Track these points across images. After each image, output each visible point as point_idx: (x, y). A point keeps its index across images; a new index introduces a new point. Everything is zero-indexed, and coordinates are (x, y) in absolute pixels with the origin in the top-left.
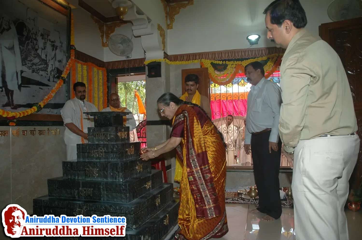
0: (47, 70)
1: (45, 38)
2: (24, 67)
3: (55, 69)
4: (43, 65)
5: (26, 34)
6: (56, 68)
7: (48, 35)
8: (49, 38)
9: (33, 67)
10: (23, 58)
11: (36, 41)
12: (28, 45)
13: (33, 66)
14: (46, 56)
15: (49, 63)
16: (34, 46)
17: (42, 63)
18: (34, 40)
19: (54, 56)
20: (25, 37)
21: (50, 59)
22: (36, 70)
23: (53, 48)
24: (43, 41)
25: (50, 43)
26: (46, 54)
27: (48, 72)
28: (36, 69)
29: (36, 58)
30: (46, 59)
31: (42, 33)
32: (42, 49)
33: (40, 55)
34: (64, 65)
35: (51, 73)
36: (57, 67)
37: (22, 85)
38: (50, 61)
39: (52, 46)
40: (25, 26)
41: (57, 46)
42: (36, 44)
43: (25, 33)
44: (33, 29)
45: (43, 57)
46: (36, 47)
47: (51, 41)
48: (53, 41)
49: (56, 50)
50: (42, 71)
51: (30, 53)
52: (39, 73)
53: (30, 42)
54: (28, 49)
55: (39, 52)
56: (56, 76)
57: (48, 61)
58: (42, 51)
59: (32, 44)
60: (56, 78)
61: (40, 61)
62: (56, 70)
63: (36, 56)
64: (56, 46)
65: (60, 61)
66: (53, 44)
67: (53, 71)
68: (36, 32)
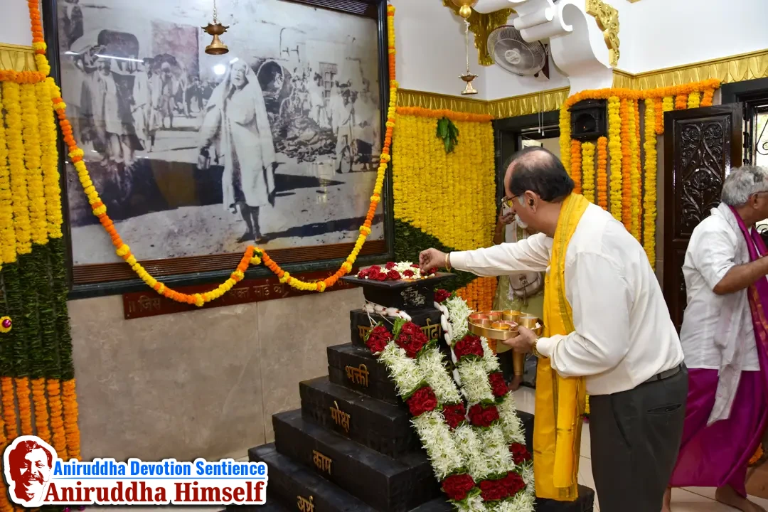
0: (333, 150)
1: (326, 82)
2: (280, 153)
3: (352, 143)
4: (324, 142)
5: (281, 83)
6: (355, 142)
7: (332, 74)
8: (335, 78)
9: (300, 151)
10: (276, 136)
11: (305, 94)
12: (287, 107)
13: (299, 148)
14: (330, 120)
15: (337, 133)
16: (300, 106)
17: (321, 138)
18: (299, 93)
19: (350, 117)
20: (278, 92)
21: (340, 125)
22: (306, 155)
23: (347, 100)
24: (322, 89)
25: (339, 89)
26: (329, 116)
27: (335, 154)
28: (308, 153)
29: (307, 130)
30: (329, 127)
31: (318, 72)
32: (320, 107)
33: (314, 122)
34: (376, 131)
35: (344, 155)
36: (358, 138)
37: (277, 193)
38: (340, 129)
39: (343, 95)
40: (278, 69)
41: (357, 93)
42: (306, 100)
43: (278, 84)
44: (295, 70)
45: (324, 124)
46: (306, 106)
47: (340, 84)
48: (345, 82)
49: (354, 100)
50: (320, 154)
51: (293, 123)
52: (314, 160)
53: (291, 100)
54: (286, 115)
55: (313, 115)
56: (356, 158)
57: (334, 132)
58: (319, 112)
59: (295, 102)
60: (356, 163)
61: (315, 135)
62: (356, 145)
63: (305, 125)
64: (353, 92)
65: (365, 124)
66: (345, 89)
67: (349, 149)
68: (304, 75)
